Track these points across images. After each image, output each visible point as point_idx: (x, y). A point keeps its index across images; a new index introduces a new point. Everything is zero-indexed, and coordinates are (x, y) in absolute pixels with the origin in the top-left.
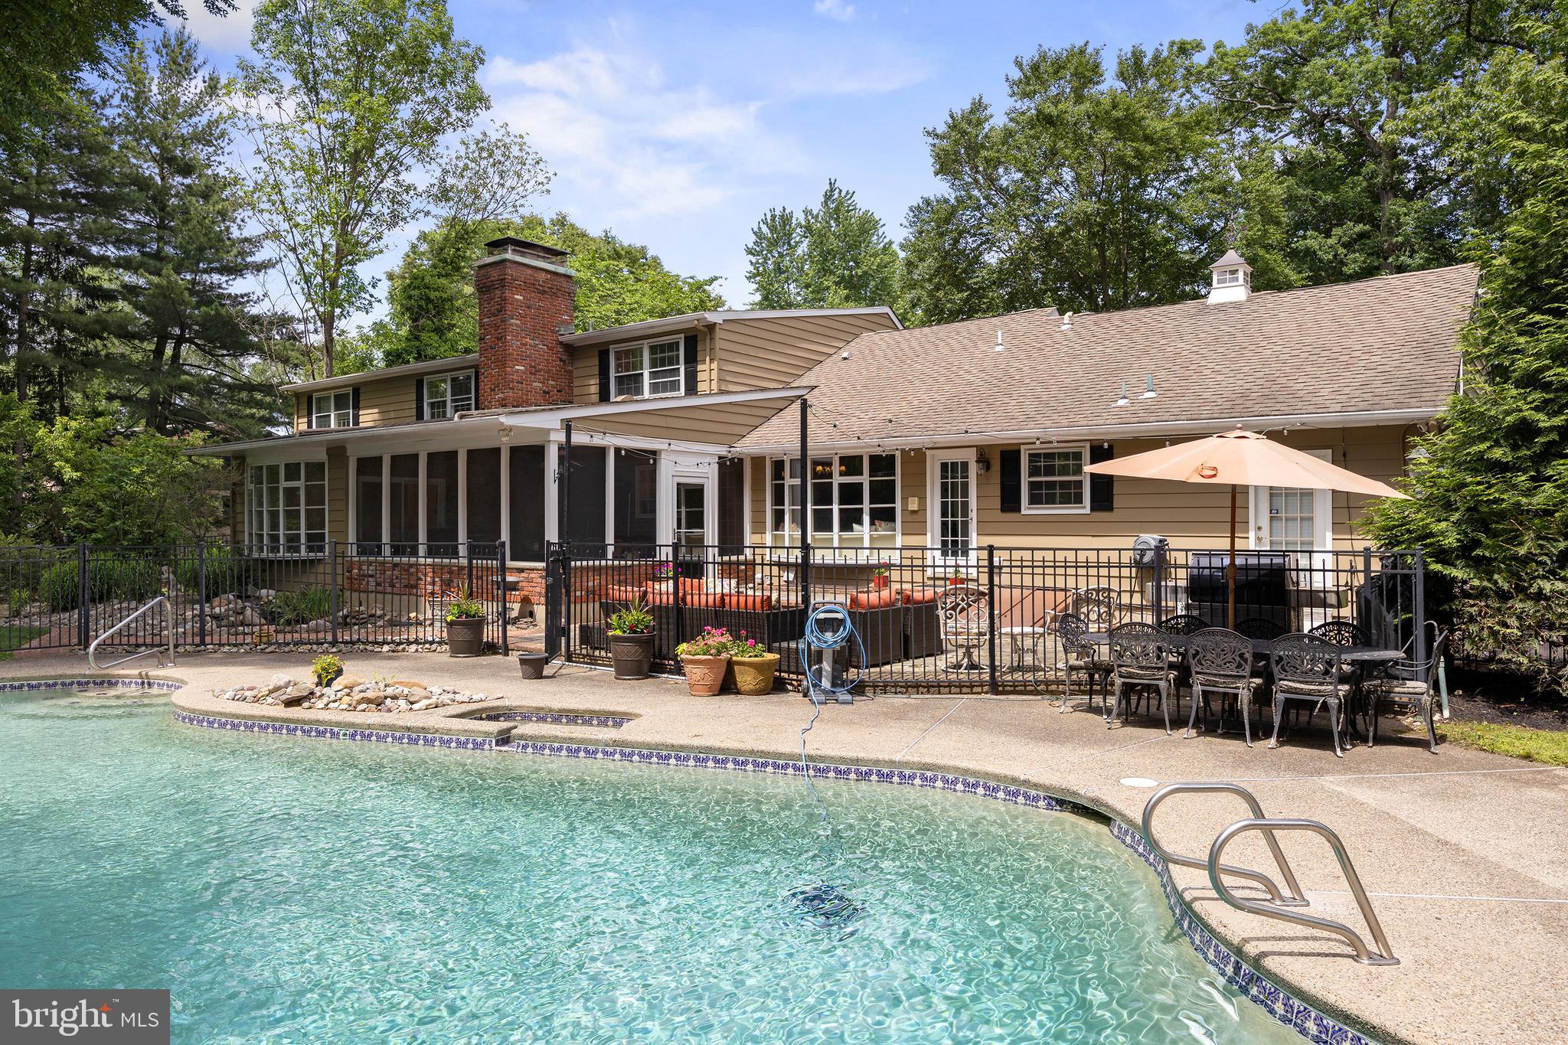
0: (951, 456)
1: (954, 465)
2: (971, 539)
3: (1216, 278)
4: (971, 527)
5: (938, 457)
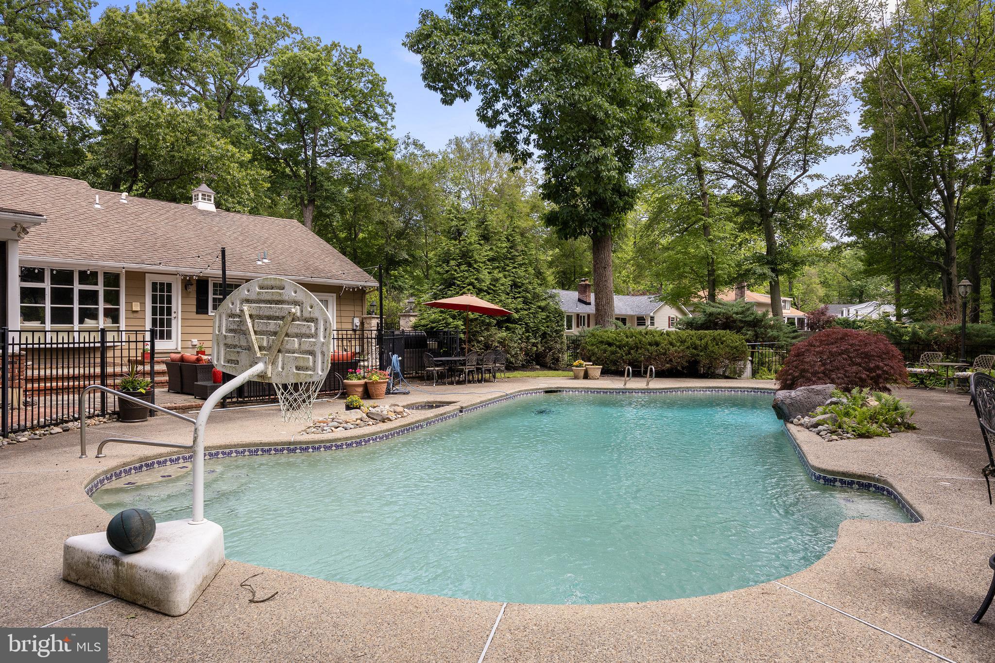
0: (159, 279)
1: (162, 284)
2: (174, 329)
3: (200, 196)
4: (174, 322)
5: (150, 279)
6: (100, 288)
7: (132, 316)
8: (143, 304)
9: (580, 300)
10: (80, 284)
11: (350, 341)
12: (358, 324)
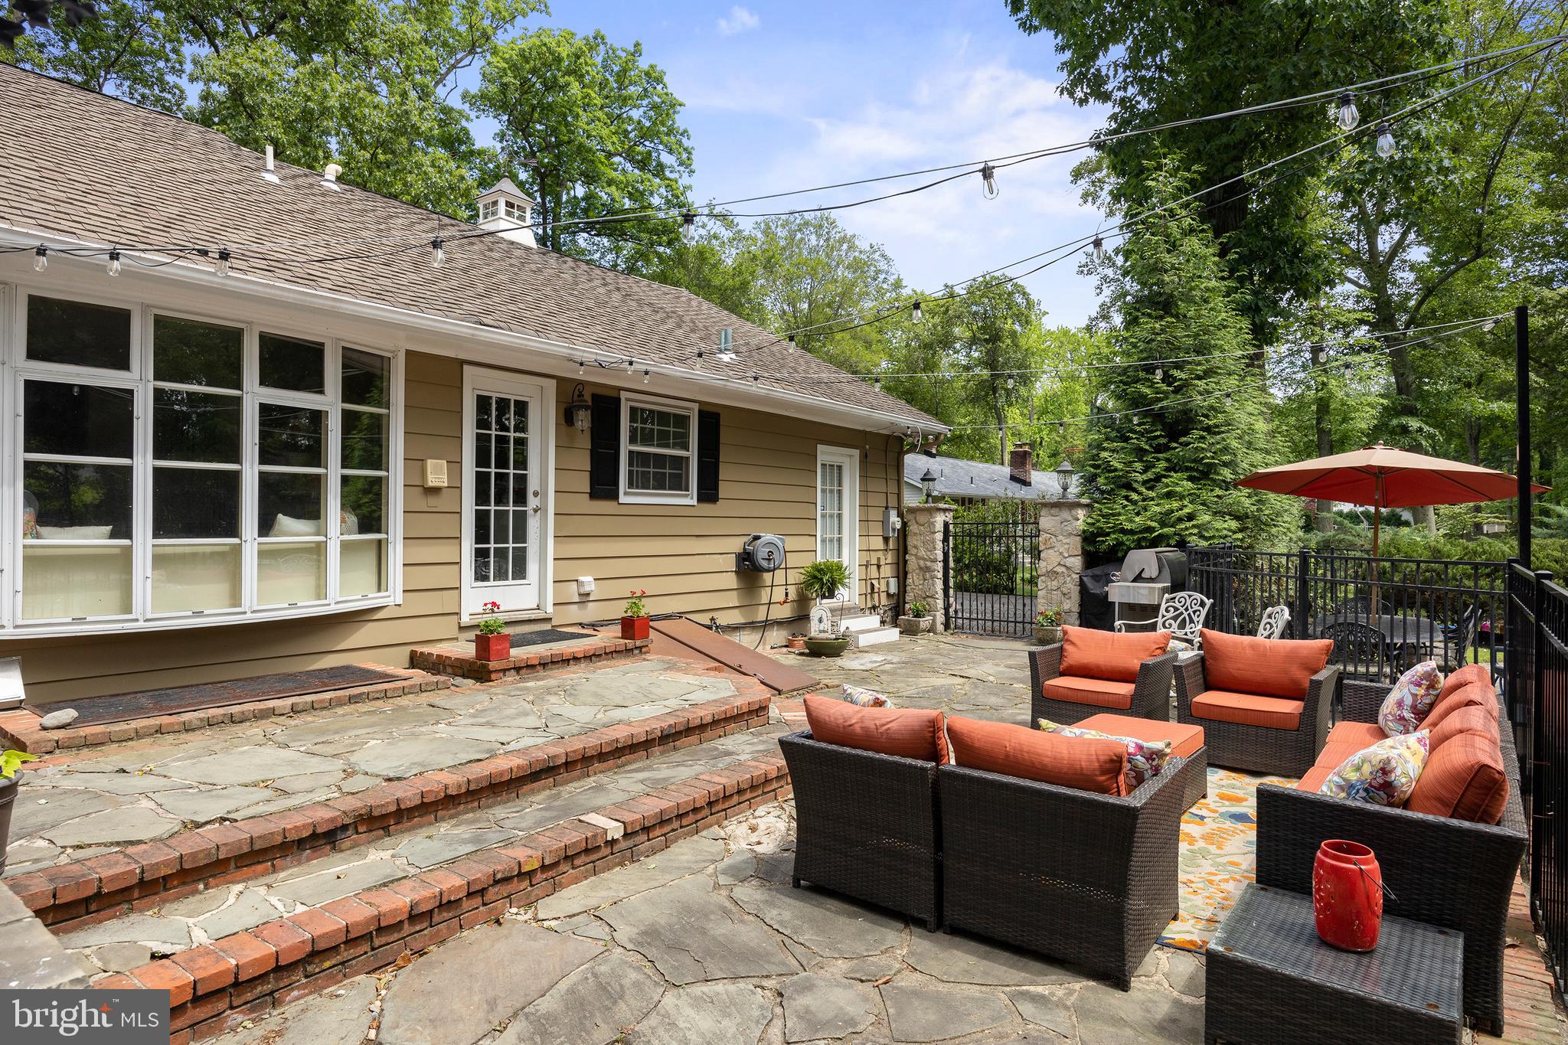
0: (495, 386)
1: (503, 404)
2: (532, 546)
3: (502, 207)
4: (533, 524)
5: (475, 384)
6: (330, 402)
7: (422, 503)
8: (456, 464)
9: (1013, 478)
10: (262, 383)
11: (879, 566)
12: (898, 526)
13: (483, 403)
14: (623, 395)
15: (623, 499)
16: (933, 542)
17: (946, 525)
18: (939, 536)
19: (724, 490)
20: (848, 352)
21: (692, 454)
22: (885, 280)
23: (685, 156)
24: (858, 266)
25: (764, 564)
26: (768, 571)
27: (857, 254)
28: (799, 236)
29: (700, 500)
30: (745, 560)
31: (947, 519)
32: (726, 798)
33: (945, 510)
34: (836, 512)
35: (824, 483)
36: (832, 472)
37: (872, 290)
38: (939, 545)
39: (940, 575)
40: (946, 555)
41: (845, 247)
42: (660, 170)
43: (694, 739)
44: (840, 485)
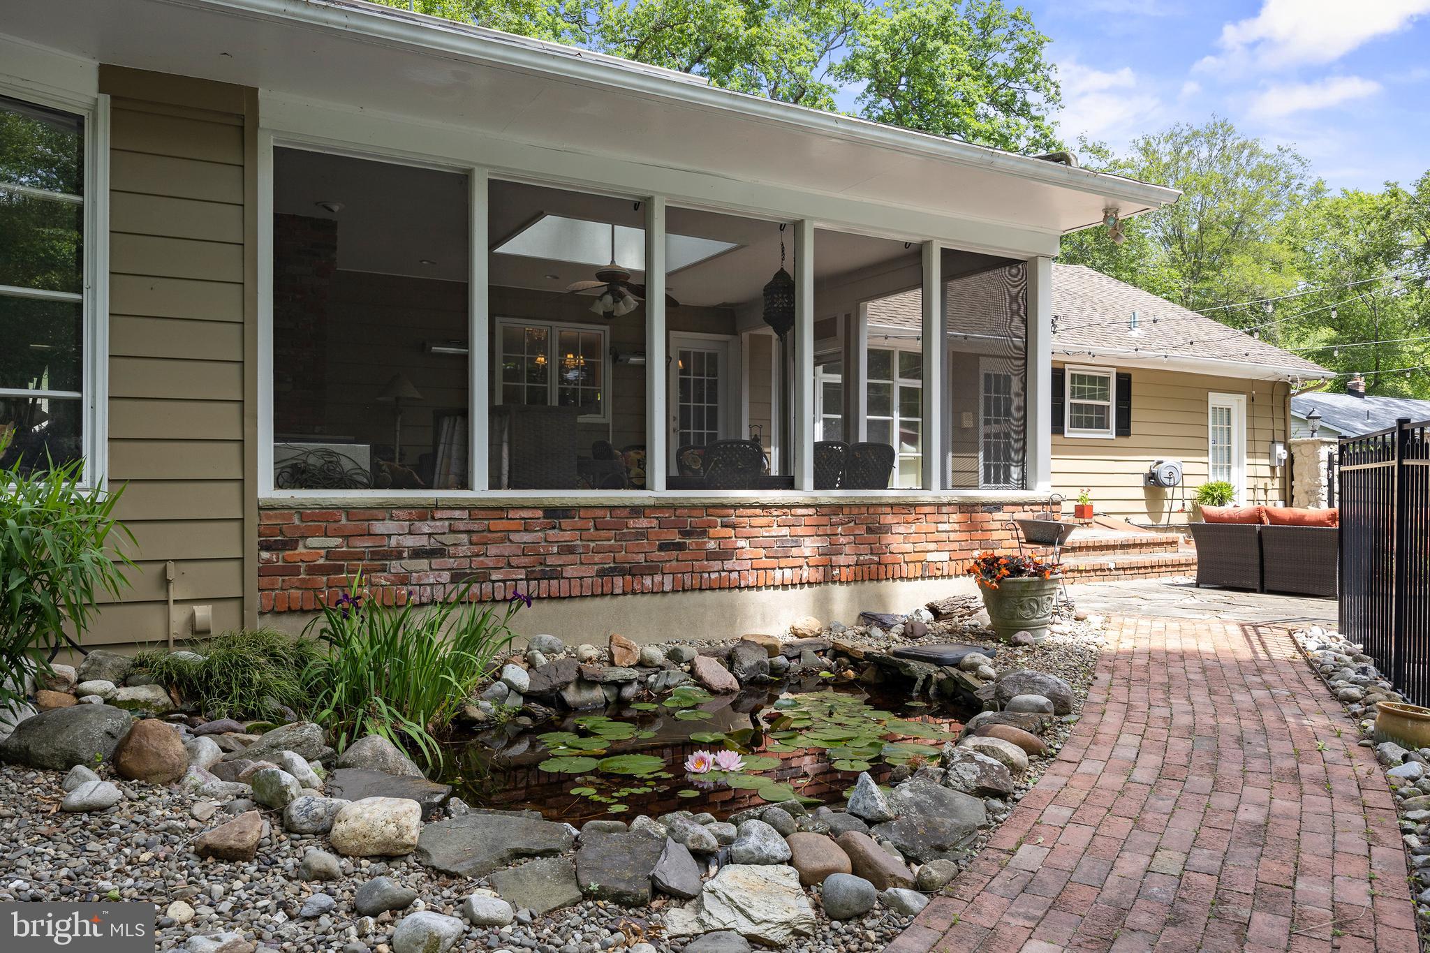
0: (993, 367)
1: (997, 378)
5: (986, 367)
7: (960, 437)
8: (976, 414)
10: (868, 374)
11: (1266, 491)
12: (1285, 456)
13: (987, 376)
14: (1067, 366)
15: (1067, 435)
16: (1318, 470)
17: (1331, 456)
18: (1325, 465)
19: (1134, 428)
20: (1250, 279)
21: (1112, 403)
22: (1300, 186)
23: (1053, 90)
24: (1264, 175)
25: (1166, 481)
26: (1169, 486)
27: (1261, 159)
28: (1186, 149)
29: (1117, 435)
30: (1150, 478)
31: (1332, 451)
32: (1160, 566)
33: (1330, 443)
34: (1226, 445)
35: (1214, 422)
36: (1222, 414)
37: (1284, 199)
38: (1324, 473)
39: (1325, 497)
40: (1331, 482)
41: (1246, 152)
42: (1024, 110)
43: (1137, 550)
44: (1229, 423)
